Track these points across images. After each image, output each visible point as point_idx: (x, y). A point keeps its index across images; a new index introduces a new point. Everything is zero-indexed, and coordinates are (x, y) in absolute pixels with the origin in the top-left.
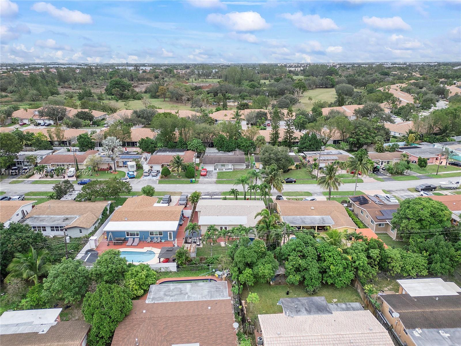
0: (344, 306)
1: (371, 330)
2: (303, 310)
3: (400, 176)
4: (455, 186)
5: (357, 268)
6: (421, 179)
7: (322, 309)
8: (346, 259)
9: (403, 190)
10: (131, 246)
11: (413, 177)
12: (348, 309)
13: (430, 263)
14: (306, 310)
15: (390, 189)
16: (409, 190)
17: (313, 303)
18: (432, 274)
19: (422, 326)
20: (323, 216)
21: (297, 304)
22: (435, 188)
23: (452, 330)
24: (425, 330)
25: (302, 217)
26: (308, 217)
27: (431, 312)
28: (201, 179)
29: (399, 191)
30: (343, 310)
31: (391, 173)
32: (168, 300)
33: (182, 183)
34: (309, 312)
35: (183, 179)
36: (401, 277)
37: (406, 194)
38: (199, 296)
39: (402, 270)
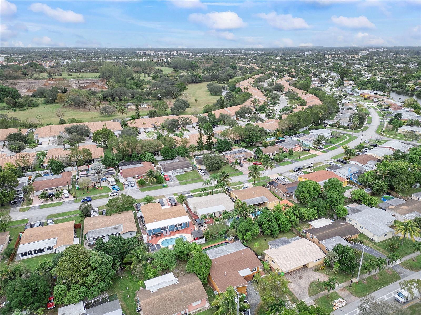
0: (293, 239)
1: (309, 245)
2: (280, 244)
3: (282, 162)
4: (311, 165)
5: (292, 221)
6: (293, 163)
7: (287, 242)
8: (287, 218)
9: (287, 172)
10: (167, 236)
11: (289, 162)
12: (296, 240)
13: (318, 212)
14: (281, 244)
15: (281, 172)
16: (290, 171)
17: (282, 241)
18: (320, 217)
19: (325, 239)
20: (261, 197)
21: (276, 243)
22: (302, 169)
23: (335, 237)
24: (326, 240)
25: (251, 199)
26: (254, 198)
27: (326, 233)
28: (168, 183)
29: (286, 173)
30: (294, 240)
31: (277, 162)
32: (219, 256)
33: (157, 188)
34: (283, 245)
35: (156, 185)
36: (309, 221)
37: (290, 174)
38: (233, 250)
39: (308, 218)
